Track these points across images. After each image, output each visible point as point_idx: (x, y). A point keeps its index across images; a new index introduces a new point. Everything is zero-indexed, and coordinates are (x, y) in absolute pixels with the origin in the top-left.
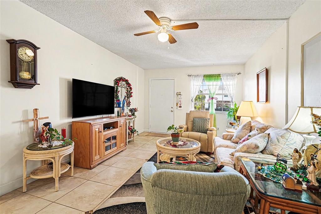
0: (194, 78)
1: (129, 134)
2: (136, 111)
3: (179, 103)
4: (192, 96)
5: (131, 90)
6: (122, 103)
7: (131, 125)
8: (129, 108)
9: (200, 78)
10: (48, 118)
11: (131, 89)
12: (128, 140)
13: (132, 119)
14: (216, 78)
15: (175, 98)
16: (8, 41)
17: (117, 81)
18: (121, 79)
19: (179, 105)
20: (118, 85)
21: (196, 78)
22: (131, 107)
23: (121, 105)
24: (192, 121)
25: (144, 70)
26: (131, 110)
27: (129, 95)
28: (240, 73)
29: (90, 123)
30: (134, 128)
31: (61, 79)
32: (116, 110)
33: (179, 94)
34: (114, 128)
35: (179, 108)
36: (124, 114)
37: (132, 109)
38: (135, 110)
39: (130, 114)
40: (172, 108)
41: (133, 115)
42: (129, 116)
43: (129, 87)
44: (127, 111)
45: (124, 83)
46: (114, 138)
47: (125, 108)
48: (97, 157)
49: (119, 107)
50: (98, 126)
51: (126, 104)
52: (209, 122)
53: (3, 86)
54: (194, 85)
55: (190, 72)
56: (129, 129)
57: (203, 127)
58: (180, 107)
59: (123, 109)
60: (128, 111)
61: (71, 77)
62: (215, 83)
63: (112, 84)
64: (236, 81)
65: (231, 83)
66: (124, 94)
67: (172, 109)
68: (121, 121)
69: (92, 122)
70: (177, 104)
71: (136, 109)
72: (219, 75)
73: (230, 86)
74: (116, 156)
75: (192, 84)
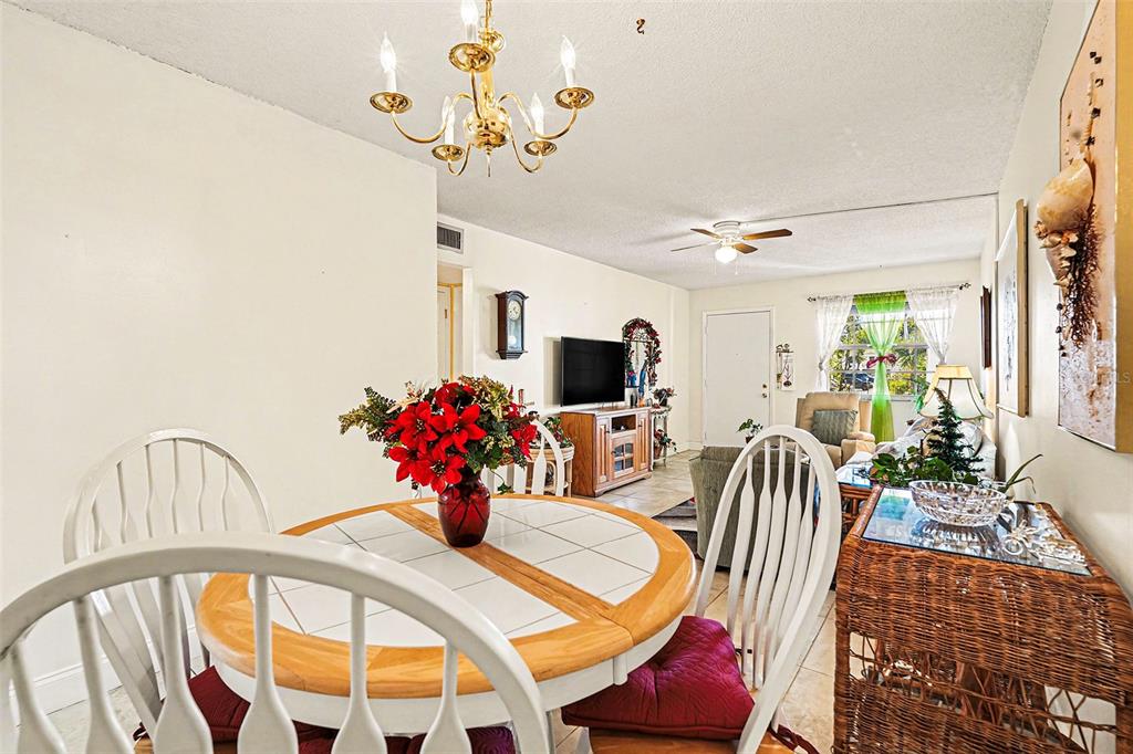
0: (825, 306)
1: (655, 448)
2: (669, 395)
3: (785, 373)
4: (822, 353)
5: (658, 346)
6: (638, 377)
7: (660, 427)
8: (654, 389)
9: (844, 304)
10: (533, 403)
11: (657, 342)
12: (653, 461)
13: (662, 413)
14: (892, 302)
15: (773, 358)
16: (497, 296)
17: (629, 329)
18: (636, 323)
19: (784, 380)
20: (630, 338)
21: (831, 305)
22: (658, 386)
23: (637, 383)
24: (811, 419)
25: (689, 290)
26: (658, 394)
27: (653, 358)
28: (967, 285)
29: (594, 415)
30: (666, 435)
31: (546, 339)
32: (628, 392)
33: (784, 350)
34: (627, 428)
35: (784, 388)
36: (644, 402)
37: (661, 391)
38: (669, 393)
39: (657, 402)
40: (765, 386)
41: (664, 404)
42: (654, 406)
43: (652, 339)
44: (649, 394)
45: (643, 331)
46: (630, 447)
47: (646, 387)
48: (602, 478)
49: (632, 386)
50: (605, 422)
51: (647, 378)
52: (853, 420)
53: (491, 357)
54: (825, 325)
55: (815, 289)
56: (655, 436)
57: (836, 431)
58: (787, 384)
59: (641, 391)
60: (652, 396)
61: (558, 334)
62: (889, 316)
63: (618, 338)
64: (954, 307)
65: (938, 313)
66: (643, 358)
67: (766, 391)
68: (641, 414)
69: (596, 413)
70: (779, 376)
71: (669, 389)
72: (902, 294)
73: (937, 322)
74: (633, 486)
75: (820, 322)
